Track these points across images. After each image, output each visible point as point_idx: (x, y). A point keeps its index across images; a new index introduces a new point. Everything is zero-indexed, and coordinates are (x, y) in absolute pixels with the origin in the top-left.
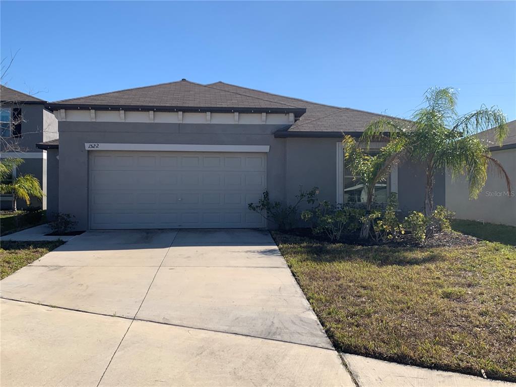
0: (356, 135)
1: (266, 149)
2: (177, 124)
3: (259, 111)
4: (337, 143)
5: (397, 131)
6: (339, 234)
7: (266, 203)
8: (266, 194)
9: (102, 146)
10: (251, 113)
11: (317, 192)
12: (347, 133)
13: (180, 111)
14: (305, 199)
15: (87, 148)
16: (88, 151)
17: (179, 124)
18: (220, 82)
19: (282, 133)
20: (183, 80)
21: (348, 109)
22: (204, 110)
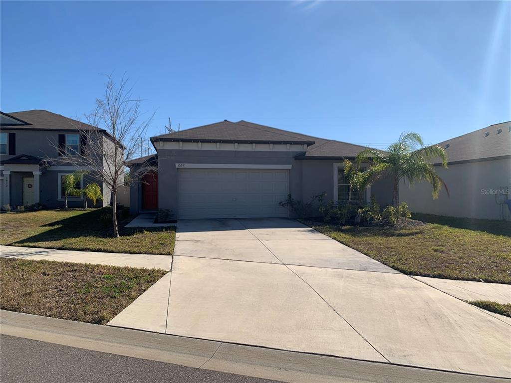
0: (352, 159)
1: (289, 167)
2: (233, 151)
3: (286, 143)
4: (334, 164)
5: (376, 156)
6: (344, 220)
7: (290, 201)
8: (290, 196)
9: (187, 166)
10: (281, 144)
11: (326, 195)
12: (346, 158)
13: (236, 143)
14: (317, 198)
15: (177, 167)
16: (178, 169)
17: (235, 151)
18: (242, 121)
19: (300, 157)
20: (226, 121)
21: (335, 141)
22: (251, 142)
